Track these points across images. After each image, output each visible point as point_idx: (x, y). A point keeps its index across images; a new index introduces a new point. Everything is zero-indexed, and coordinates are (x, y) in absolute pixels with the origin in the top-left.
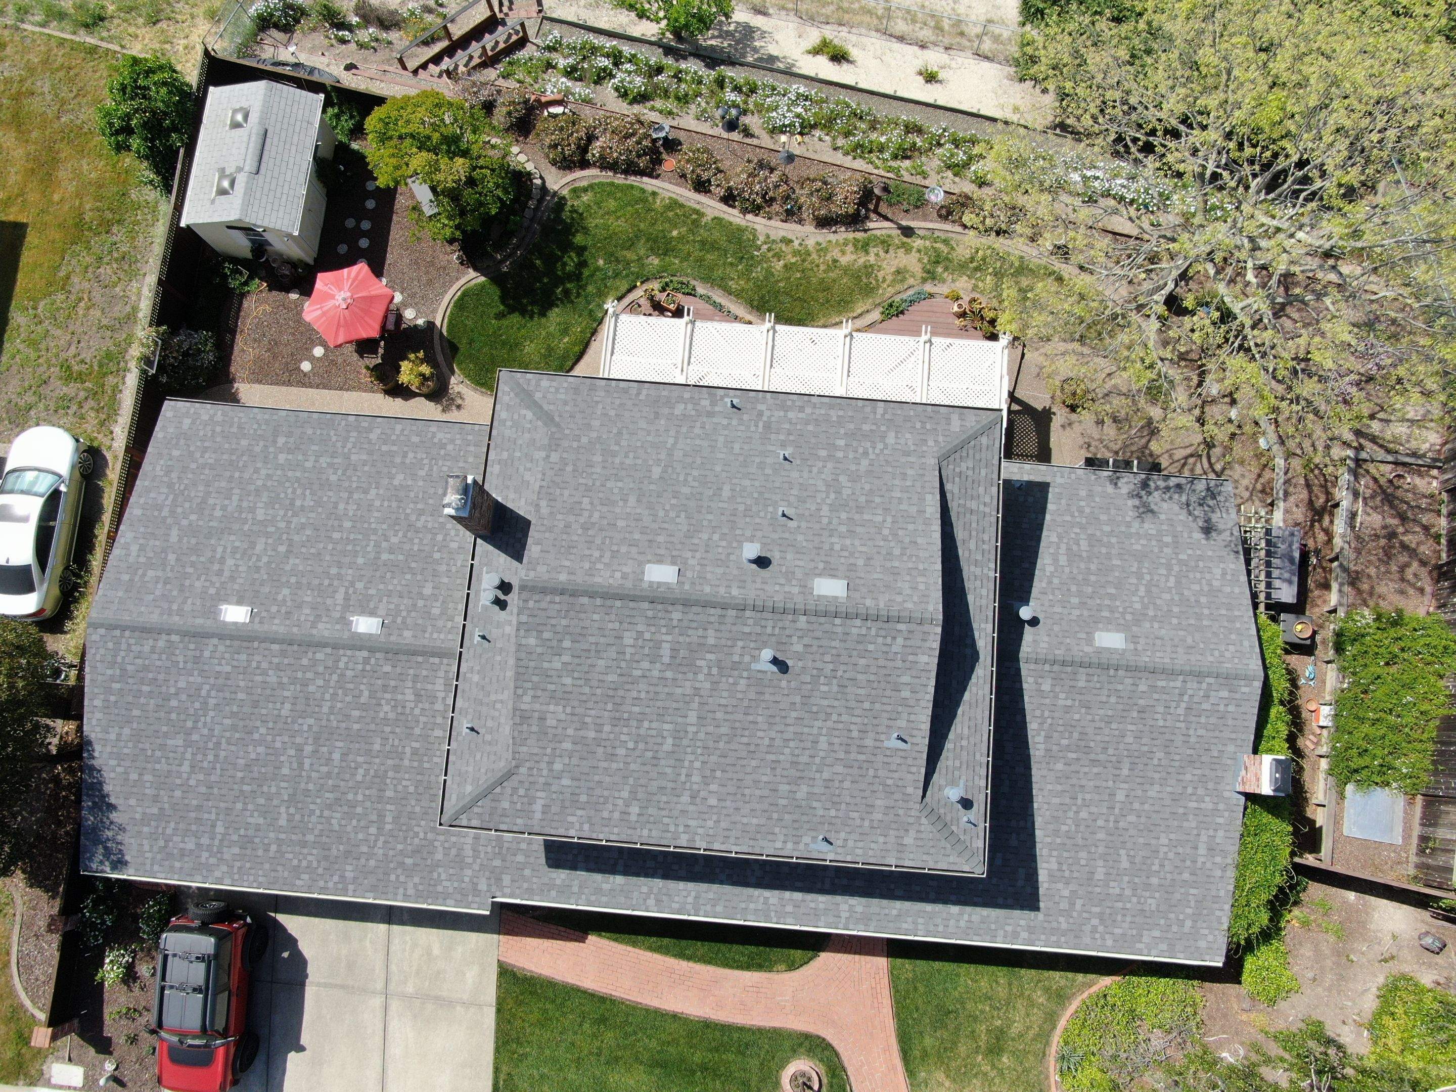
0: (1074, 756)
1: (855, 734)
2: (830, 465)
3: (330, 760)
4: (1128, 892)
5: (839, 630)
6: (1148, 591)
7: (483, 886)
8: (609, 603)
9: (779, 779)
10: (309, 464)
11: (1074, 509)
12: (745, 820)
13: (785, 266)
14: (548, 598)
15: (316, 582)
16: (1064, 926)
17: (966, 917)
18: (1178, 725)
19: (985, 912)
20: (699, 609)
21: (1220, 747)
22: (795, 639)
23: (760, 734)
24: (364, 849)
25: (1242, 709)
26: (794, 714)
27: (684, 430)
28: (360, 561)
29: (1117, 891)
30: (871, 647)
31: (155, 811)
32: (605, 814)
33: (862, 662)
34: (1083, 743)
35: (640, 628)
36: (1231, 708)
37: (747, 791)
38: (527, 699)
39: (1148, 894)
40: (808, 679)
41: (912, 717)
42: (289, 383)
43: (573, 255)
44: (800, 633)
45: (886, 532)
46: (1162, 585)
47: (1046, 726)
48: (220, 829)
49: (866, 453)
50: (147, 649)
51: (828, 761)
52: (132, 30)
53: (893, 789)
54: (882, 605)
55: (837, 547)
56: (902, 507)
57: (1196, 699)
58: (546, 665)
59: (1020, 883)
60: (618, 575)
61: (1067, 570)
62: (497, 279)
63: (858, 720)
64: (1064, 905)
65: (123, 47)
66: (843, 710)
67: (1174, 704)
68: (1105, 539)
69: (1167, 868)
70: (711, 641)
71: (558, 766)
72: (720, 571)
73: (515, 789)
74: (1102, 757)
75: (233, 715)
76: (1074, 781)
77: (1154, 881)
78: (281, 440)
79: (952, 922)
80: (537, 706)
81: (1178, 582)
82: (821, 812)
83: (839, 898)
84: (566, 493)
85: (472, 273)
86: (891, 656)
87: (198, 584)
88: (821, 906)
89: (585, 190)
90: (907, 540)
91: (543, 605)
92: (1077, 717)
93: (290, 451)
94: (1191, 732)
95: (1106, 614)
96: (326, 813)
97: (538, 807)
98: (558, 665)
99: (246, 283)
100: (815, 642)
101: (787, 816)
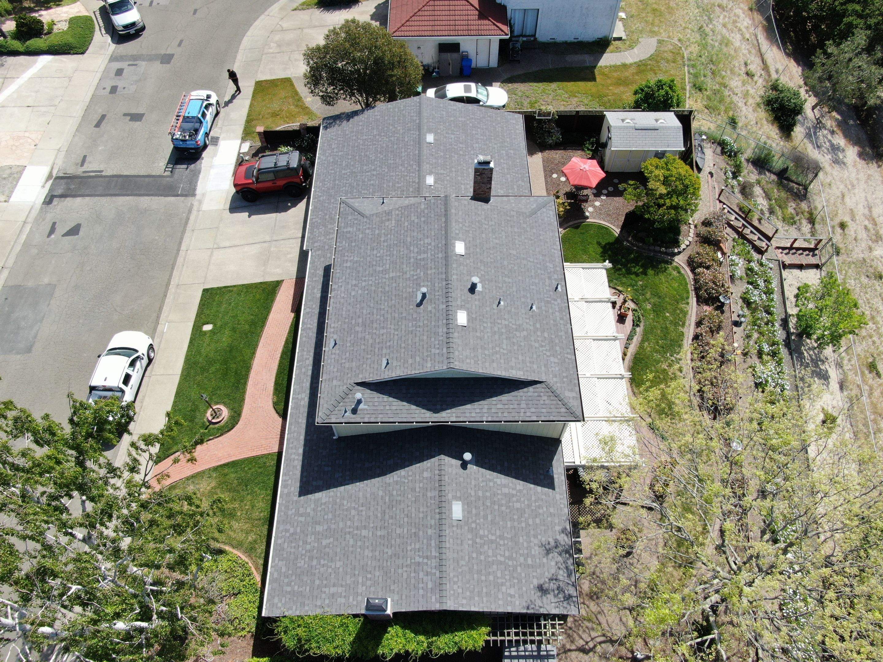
0: (387, 500)
1: (388, 344)
2: (532, 328)
3: (370, 180)
4: (308, 547)
5: (440, 323)
6: (492, 542)
7: (316, 245)
8: (443, 229)
9: (364, 317)
10: (502, 161)
11: (540, 503)
12: (344, 309)
13: (665, 370)
14: (443, 207)
15: (447, 163)
16: (290, 513)
17: (296, 457)
18: (409, 559)
19: (299, 468)
20: (444, 263)
21: (396, 590)
22: (433, 306)
23: (386, 304)
24: (332, 201)
25: (421, 599)
26: (396, 315)
27: (539, 266)
28: (459, 178)
29: (309, 540)
30: (433, 339)
31: (347, 133)
32: (346, 254)
33: (425, 338)
34: (394, 503)
35: (433, 244)
36: (421, 592)
37: (358, 306)
38: (397, 212)
39: (307, 559)
40: (415, 316)
41: (398, 367)
42: (545, 171)
43: (641, 270)
44: (437, 307)
45: (497, 349)
46: (498, 551)
47: (403, 480)
48: (340, 154)
49: (542, 346)
50: (412, 114)
51: (374, 336)
52: (699, 100)
53: (361, 369)
54: (455, 340)
55: (485, 325)
56: (513, 359)
57: (425, 567)
58: (413, 214)
59: (314, 483)
60: (457, 232)
61: (499, 492)
62: (618, 240)
63: (395, 344)
64: (302, 510)
65: (689, 98)
66: (400, 336)
67: (421, 554)
68: (523, 519)
69: (322, 569)
70: (429, 272)
71: (367, 231)
72: (465, 272)
73: (357, 219)
74: (387, 517)
75: (387, 146)
76: (372, 503)
77: (315, 562)
78: (512, 152)
79: (294, 451)
80: (394, 216)
81: (501, 563)
82: (349, 339)
83: (308, 392)
84: (496, 216)
85: (618, 231)
86: (429, 349)
87: (442, 127)
88: (304, 385)
89: (679, 272)
90: (494, 358)
91: (439, 206)
92: (410, 496)
93: (507, 155)
94: (405, 569)
95: (474, 511)
96: (347, 185)
97: (349, 229)
98: (413, 218)
99: (588, 149)
100: (433, 315)
101: (346, 325)
